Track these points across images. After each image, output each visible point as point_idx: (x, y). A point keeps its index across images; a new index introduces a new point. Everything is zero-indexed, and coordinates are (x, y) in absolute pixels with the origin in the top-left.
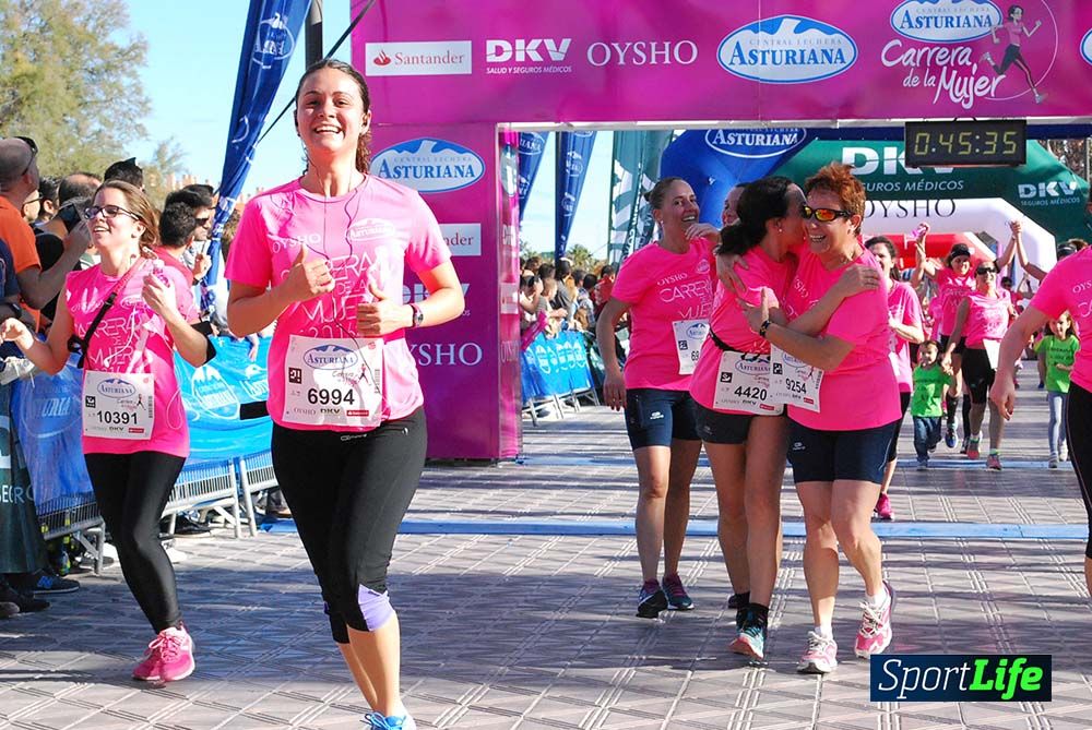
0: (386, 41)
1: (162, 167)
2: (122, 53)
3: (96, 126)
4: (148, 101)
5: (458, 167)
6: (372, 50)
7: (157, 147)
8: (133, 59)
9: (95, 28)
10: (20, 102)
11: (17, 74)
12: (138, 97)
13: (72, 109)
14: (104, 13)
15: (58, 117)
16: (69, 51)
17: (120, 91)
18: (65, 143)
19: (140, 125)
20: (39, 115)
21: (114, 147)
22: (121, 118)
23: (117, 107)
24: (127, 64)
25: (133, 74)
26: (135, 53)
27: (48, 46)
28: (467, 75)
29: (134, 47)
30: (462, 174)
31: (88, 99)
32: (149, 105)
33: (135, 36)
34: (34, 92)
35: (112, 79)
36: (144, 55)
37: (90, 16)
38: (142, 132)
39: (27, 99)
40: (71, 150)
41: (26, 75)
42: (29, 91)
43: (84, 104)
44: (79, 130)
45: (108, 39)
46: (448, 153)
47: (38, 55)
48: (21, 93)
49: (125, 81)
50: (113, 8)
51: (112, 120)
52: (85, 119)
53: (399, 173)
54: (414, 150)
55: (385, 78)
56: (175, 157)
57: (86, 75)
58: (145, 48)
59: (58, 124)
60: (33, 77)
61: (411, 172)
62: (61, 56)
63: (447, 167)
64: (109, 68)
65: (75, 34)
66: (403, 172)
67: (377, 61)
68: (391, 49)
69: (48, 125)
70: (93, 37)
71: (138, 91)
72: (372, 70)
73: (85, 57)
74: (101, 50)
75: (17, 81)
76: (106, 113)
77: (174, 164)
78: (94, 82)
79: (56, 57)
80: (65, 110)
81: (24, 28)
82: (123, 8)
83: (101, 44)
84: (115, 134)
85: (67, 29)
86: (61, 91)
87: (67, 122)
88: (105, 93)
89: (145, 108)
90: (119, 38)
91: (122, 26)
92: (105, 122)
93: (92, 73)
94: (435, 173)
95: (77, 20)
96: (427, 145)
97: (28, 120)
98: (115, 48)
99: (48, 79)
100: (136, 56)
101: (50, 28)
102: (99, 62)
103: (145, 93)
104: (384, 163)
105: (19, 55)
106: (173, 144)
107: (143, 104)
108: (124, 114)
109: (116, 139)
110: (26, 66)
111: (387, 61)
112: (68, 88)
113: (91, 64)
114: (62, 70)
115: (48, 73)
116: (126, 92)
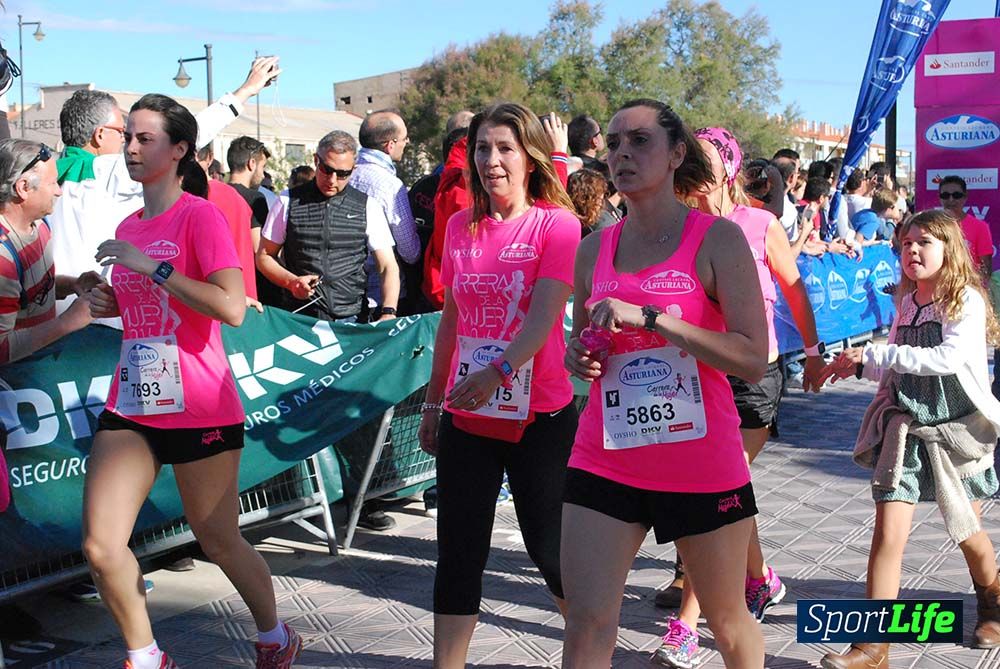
0: (938, 53)
1: (789, 120)
2: (765, 51)
3: (748, 97)
4: (780, 80)
5: (983, 133)
6: (929, 60)
7: (785, 109)
8: (772, 54)
9: (748, 37)
10: (703, 83)
11: (702, 65)
12: (773, 78)
13: (734, 87)
14: (754, 27)
15: (725, 92)
16: (732, 51)
17: (764, 76)
18: (729, 108)
19: (773, 96)
20: (714, 91)
21: (758, 109)
22: (764, 91)
23: (762, 85)
24: (768, 58)
25: (771, 64)
26: (772, 51)
27: (720, 49)
28: (991, 74)
29: (773, 47)
30: (986, 137)
31: (744, 80)
32: (781, 83)
33: (773, 40)
34: (712, 77)
35: (759, 68)
36: (779, 52)
37: (746, 30)
38: (776, 99)
39: (708, 81)
40: (733, 113)
41: (706, 67)
42: (709, 76)
43: (741, 84)
44: (737, 99)
45: (757, 43)
46: (977, 123)
47: (714, 56)
48: (703, 78)
49: (767, 68)
50: (760, 23)
51: (758, 93)
52: (742, 92)
53: (945, 137)
54: (955, 121)
55: (936, 78)
56: (797, 114)
57: (743, 65)
58: (779, 47)
59: (725, 96)
60: (710, 68)
61: (952, 136)
62: (727, 54)
63: (977, 133)
64: (757, 61)
65: (736, 40)
66: (947, 136)
67: (932, 66)
68: (941, 58)
69: (719, 97)
70: (747, 42)
71: (775, 75)
72: (928, 72)
73: (742, 55)
74: (753, 51)
75: (701, 71)
76: (754, 88)
77: (796, 119)
78: (747, 70)
79: (724, 55)
80: (729, 87)
81: (704, 39)
82: (767, 23)
83: (752, 46)
84: (760, 101)
85: (730, 38)
86: (727, 76)
87: (730, 95)
88: (755, 77)
89: (778, 84)
90: (763, 42)
91: (766, 34)
92: (754, 94)
93: (746, 64)
94: (968, 136)
95: (737, 32)
96: (964, 119)
97: (708, 94)
98: (761, 48)
99: (720, 69)
100: (774, 52)
101: (721, 37)
102: (751, 57)
103: (779, 76)
104: (936, 131)
105: (702, 55)
106: (795, 107)
107: (777, 82)
108: (766, 89)
109: (761, 104)
110: (706, 61)
111: (938, 66)
112: (731, 74)
113: (745, 59)
114: (728, 62)
115: (720, 64)
116: (768, 75)
